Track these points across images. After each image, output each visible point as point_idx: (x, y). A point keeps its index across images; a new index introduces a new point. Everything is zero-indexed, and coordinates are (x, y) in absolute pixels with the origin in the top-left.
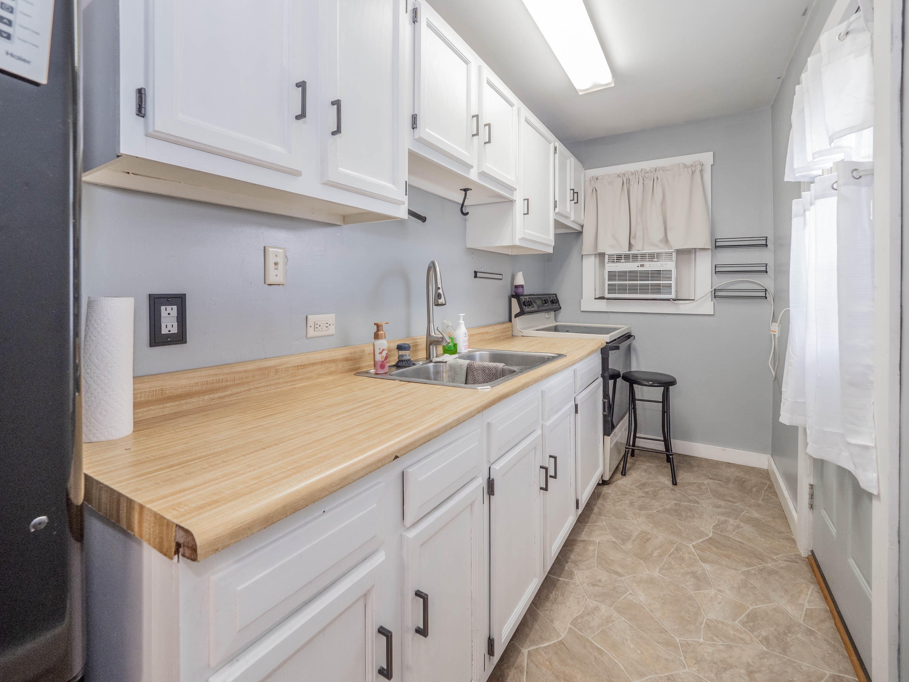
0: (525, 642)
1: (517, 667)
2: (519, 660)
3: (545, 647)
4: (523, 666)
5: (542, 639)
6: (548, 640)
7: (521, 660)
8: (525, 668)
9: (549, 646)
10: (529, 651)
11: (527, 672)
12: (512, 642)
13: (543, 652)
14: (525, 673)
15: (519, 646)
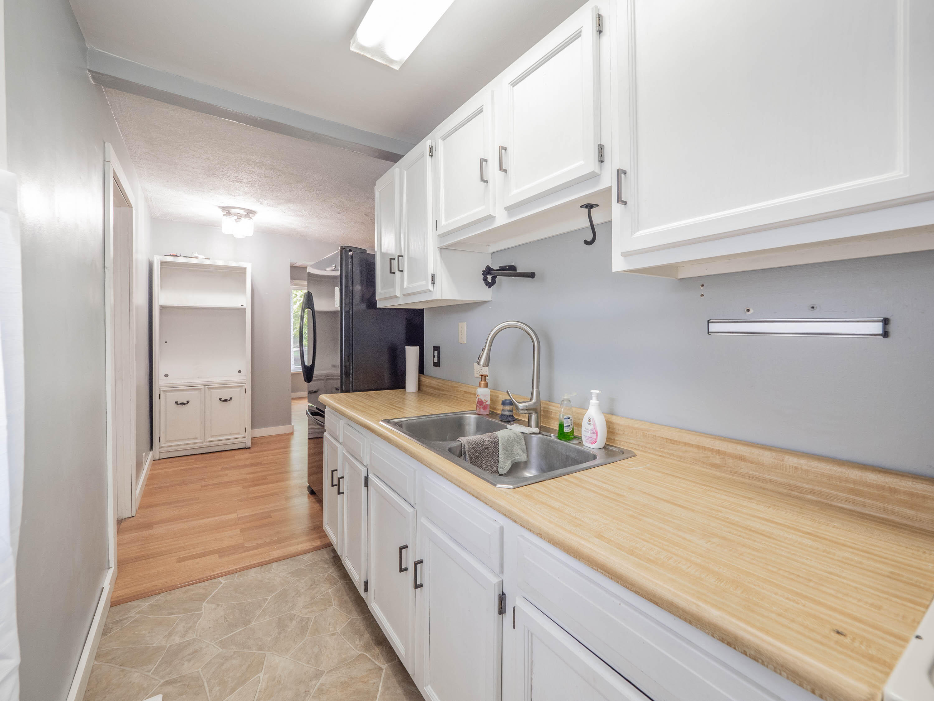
0: (391, 670)
1: (379, 655)
2: (382, 660)
3: (378, 686)
4: (376, 660)
5: (387, 688)
6: (383, 694)
7: (382, 661)
8: (374, 661)
9: (378, 691)
10: (383, 669)
11: (370, 659)
12: (397, 660)
13: (375, 681)
14: (371, 658)
15: (391, 663)
